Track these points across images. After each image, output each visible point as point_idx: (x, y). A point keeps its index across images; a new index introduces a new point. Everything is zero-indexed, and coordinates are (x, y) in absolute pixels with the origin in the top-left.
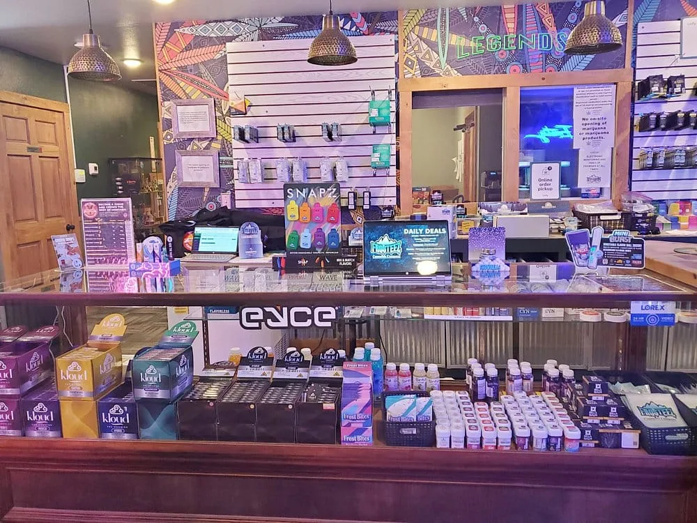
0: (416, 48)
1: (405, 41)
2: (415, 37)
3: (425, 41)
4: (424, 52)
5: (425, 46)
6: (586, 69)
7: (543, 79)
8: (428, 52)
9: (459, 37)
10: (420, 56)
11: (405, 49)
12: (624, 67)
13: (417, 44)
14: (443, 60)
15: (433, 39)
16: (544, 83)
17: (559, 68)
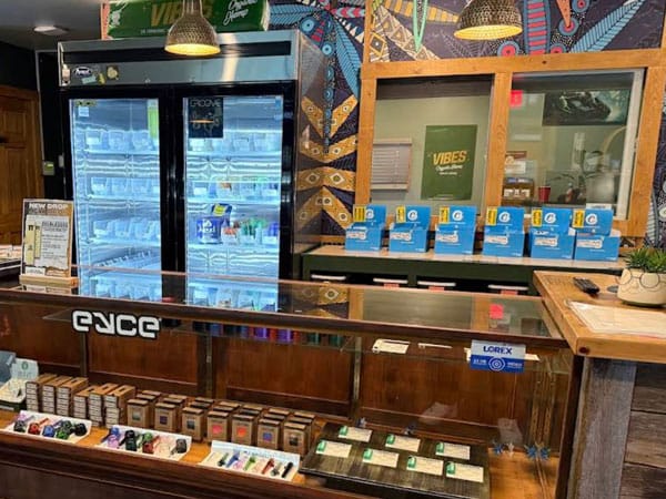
0: (386, 26)
1: (372, 17)
2: (385, 12)
3: (396, 16)
4: (395, 31)
5: (397, 22)
6: (606, 49)
7: (544, 62)
8: (400, 31)
9: (439, 11)
10: (390, 35)
11: (373, 27)
12: (660, 46)
13: (388, 20)
14: (418, 40)
15: (407, 14)
16: (545, 68)
17: (569, 48)
